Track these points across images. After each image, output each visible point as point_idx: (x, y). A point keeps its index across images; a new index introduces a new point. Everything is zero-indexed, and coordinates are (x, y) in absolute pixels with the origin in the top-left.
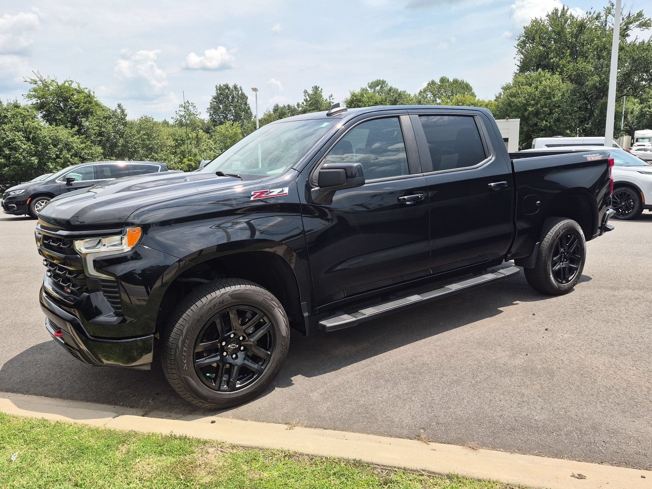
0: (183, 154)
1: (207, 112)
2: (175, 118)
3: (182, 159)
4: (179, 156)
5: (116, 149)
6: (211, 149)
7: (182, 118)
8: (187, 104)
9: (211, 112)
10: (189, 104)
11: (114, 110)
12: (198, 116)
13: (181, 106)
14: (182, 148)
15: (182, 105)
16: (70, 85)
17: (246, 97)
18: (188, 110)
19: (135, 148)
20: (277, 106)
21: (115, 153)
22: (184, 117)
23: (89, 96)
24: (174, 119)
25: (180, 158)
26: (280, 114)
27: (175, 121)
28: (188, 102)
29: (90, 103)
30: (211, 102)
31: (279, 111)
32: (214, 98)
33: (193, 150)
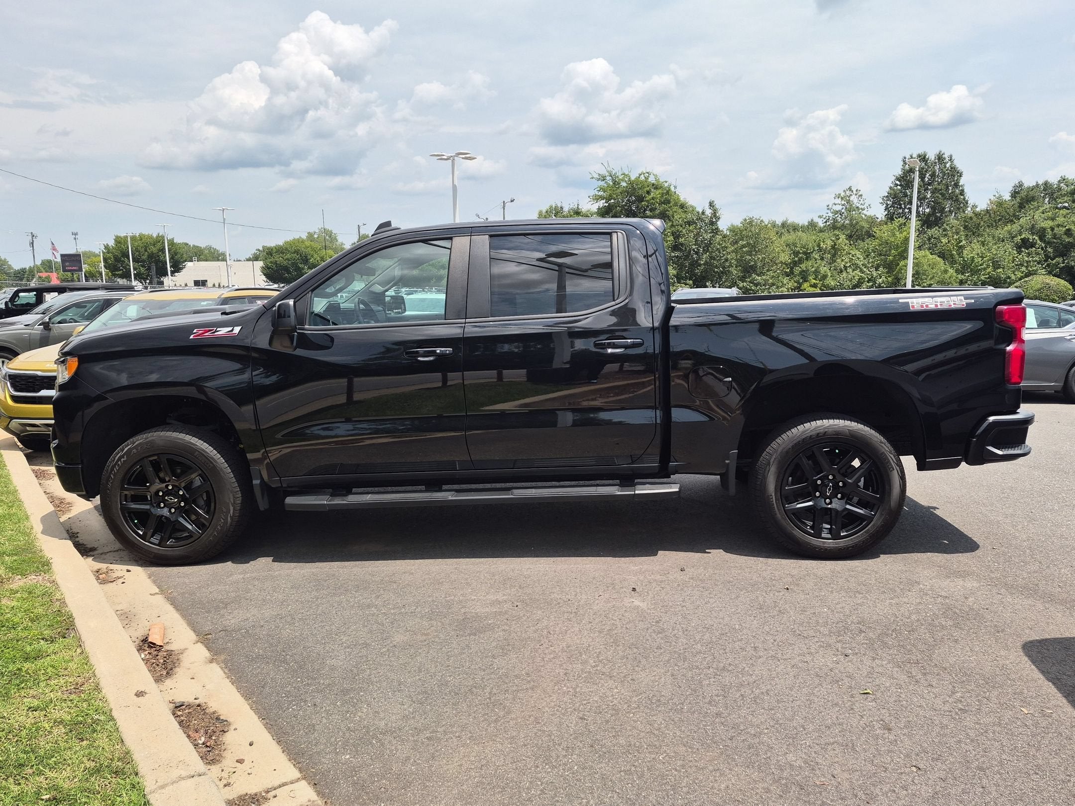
0: (804, 276)
1: (882, 203)
2: (824, 217)
3: (801, 284)
4: (796, 279)
5: (698, 269)
6: (856, 267)
7: (836, 216)
8: (847, 192)
9: (889, 202)
10: (852, 192)
11: (701, 211)
12: (865, 212)
13: (839, 196)
14: (803, 266)
15: (840, 194)
16: (647, 178)
17: (958, 173)
18: (848, 202)
19: (724, 268)
20: (1021, 185)
21: (695, 275)
22: (840, 214)
23: (668, 192)
24: (822, 219)
25: (798, 282)
26: (1022, 199)
27: (825, 221)
28: (850, 189)
29: (667, 202)
30: (892, 186)
31: (1023, 194)
32: (898, 179)
33: (821, 269)
